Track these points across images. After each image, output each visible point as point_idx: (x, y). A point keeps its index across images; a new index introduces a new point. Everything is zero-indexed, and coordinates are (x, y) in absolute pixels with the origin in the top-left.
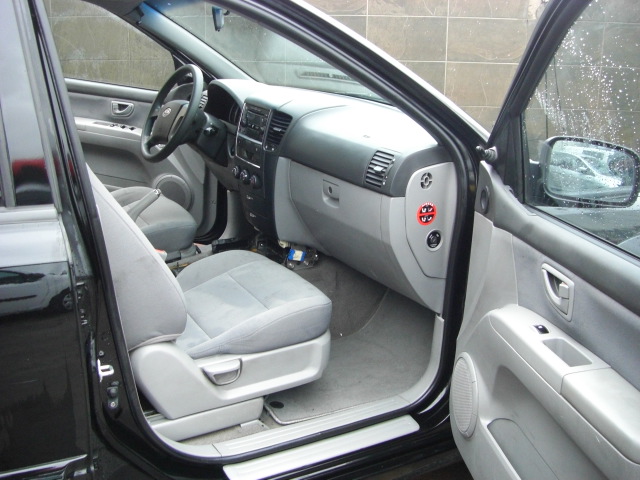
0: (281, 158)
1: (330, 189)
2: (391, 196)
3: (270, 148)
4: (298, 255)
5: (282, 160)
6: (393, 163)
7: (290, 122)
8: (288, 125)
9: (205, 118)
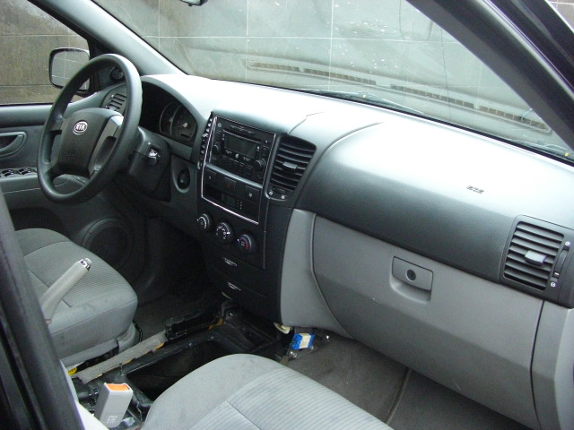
0: (297, 211)
1: (412, 275)
2: (568, 307)
3: (277, 194)
4: (305, 341)
5: (299, 215)
6: (566, 249)
7: (312, 154)
8: (309, 159)
9: (140, 136)
